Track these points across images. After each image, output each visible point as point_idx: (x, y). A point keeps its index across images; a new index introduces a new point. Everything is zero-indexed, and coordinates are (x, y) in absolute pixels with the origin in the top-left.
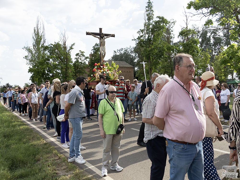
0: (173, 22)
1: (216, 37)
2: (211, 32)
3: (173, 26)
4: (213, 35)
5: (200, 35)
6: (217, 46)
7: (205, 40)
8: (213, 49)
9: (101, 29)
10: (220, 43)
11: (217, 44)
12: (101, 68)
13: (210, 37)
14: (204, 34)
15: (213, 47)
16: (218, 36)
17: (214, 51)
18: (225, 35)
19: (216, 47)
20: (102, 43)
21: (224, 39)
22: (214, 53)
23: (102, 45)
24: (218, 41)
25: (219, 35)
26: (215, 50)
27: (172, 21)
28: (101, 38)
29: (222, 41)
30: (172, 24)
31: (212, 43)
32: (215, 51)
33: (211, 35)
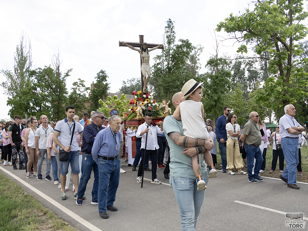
0: (200, 48)
1: (251, 69)
2: (245, 64)
3: (200, 53)
4: (248, 67)
5: (232, 67)
6: (253, 81)
7: (239, 72)
8: (248, 85)
9: (142, 37)
10: (256, 77)
11: (253, 79)
13: (244, 69)
14: (237, 66)
15: (248, 82)
16: (253, 69)
17: (249, 87)
18: (262, 69)
19: (252, 82)
20: (145, 59)
21: (261, 72)
22: (248, 89)
23: (144, 62)
24: (254, 75)
25: (255, 68)
26: (250, 86)
27: (199, 47)
28: (142, 52)
29: (259, 75)
30: (199, 51)
31: (246, 77)
32: (250, 87)
33: (246, 67)
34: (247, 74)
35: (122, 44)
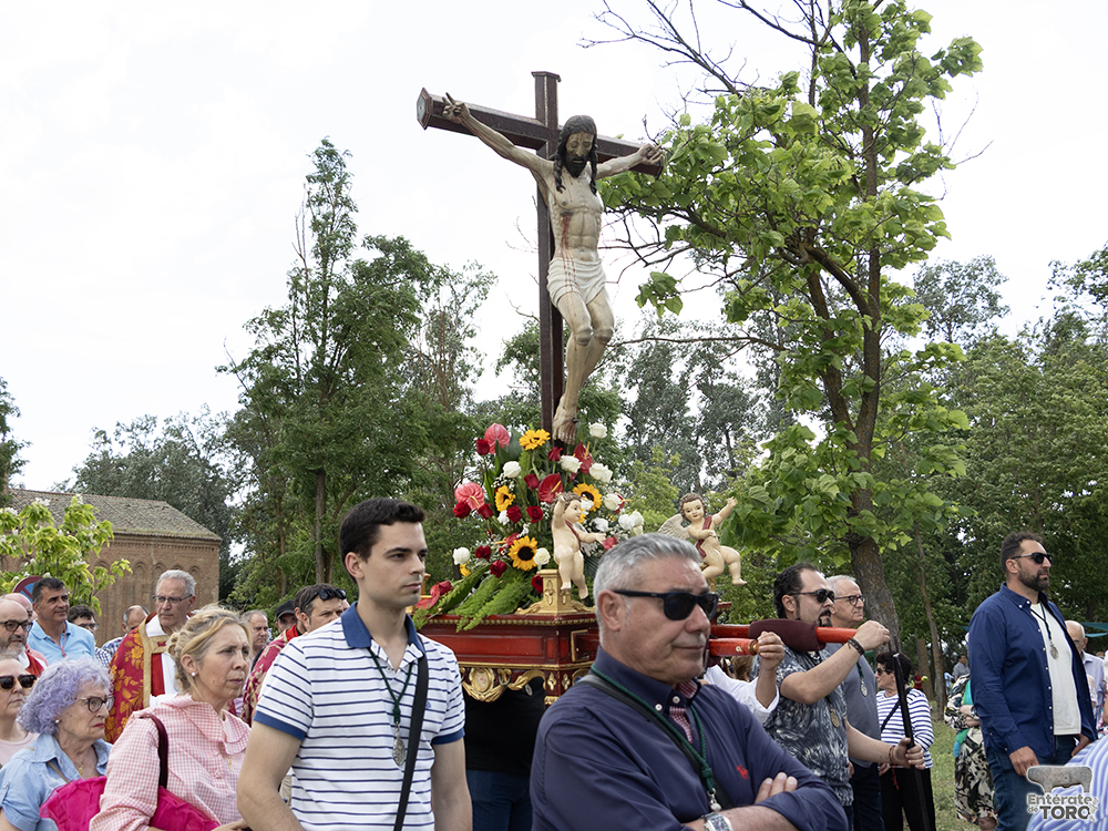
0: (476, 281)
1: (716, 383)
2: (688, 357)
3: (478, 301)
4: (698, 369)
5: (629, 368)
6: (724, 438)
7: (660, 398)
8: (701, 454)
9: (547, 84)
10: (737, 420)
11: (723, 425)
12: (562, 472)
13: (684, 383)
14: (653, 367)
15: (702, 441)
16: (725, 380)
17: (705, 464)
18: (763, 380)
19: (719, 442)
20: (576, 220)
21: (758, 397)
22: (703, 476)
23: (573, 239)
24: (727, 408)
25: (733, 376)
26: (711, 457)
27: (471, 276)
28: (560, 173)
29: (749, 411)
30: (474, 291)
31: (693, 419)
32: (710, 463)
33: (691, 370)
34: (695, 405)
35: (440, 115)
